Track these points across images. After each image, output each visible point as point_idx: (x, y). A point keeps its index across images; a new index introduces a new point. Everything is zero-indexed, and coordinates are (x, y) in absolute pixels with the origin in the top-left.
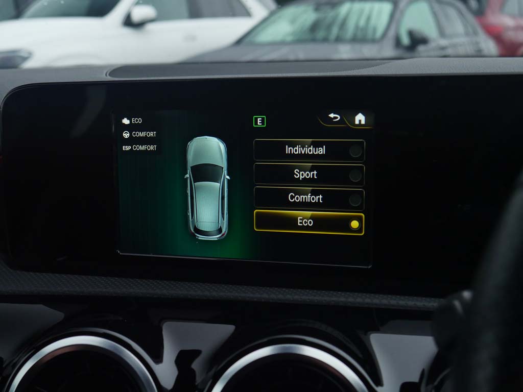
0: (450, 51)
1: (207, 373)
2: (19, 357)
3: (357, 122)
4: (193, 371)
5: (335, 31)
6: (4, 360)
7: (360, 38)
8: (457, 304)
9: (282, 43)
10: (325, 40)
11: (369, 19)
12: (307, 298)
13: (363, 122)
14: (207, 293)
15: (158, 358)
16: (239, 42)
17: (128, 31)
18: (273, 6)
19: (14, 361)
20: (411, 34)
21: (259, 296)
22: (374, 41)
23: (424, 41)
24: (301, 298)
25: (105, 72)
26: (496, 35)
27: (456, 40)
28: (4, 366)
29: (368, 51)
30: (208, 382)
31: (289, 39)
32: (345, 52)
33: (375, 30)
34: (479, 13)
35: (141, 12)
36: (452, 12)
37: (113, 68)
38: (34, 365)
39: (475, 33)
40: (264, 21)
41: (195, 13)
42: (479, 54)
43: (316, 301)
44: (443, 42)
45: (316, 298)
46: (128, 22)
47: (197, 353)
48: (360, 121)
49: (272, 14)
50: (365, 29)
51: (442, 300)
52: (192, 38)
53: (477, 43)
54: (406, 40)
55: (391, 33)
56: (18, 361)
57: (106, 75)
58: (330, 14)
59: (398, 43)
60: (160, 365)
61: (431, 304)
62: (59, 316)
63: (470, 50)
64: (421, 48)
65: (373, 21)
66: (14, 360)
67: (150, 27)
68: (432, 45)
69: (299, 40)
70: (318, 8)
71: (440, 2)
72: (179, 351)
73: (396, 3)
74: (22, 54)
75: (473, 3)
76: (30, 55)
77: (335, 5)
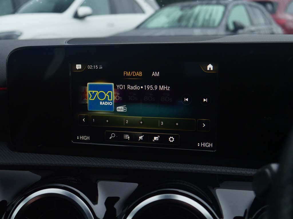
1: (123, 210)
2: (16, 200)
3: (208, 69)
4: (115, 209)
5: (192, 21)
6: (8, 202)
7: (206, 25)
8: (267, 171)
9: (162, 28)
10: (186, 27)
11: (211, 15)
13: (212, 69)
14: (122, 165)
15: (95, 202)
16: (138, 27)
17: (76, 21)
18: (157, 7)
19: (13, 203)
20: (235, 24)
21: (152, 167)
22: (214, 27)
23: (241, 27)
25: (65, 41)
26: (283, 25)
27: (260, 27)
28: (7, 205)
29: (210, 32)
30: (123, 215)
31: (166, 26)
32: (197, 32)
33: (214, 21)
34: (273, 12)
35: (83, 11)
36: (258, 12)
38: (24, 205)
39: (270, 23)
40: (152, 16)
41: (113, 11)
42: (273, 33)
43: (185, 170)
44: (253, 28)
45: (184, 168)
46: (76, 16)
47: (117, 199)
48: (210, 68)
49: (156, 12)
50: (209, 20)
52: (112, 25)
53: (272, 29)
54: (231, 27)
55: (224, 23)
56: (15, 202)
57: (66, 43)
58: (189, 12)
59: (227, 28)
60: (96, 206)
61: (252, 172)
62: (38, 177)
64: (240, 31)
65: (213, 16)
66: (13, 202)
67: (88, 19)
68: (246, 30)
69: (171, 26)
70: (182, 9)
71: (250, 6)
72: (107, 198)
73: (226, 6)
74: (17, 34)
75: (269, 6)
76: (21, 34)
77: (192, 7)
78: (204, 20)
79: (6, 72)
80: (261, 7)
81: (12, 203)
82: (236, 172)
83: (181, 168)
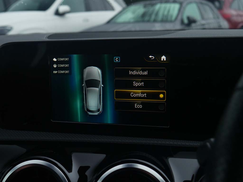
0: (206, 26)
1: (93, 177)
3: (162, 60)
5: (153, 17)
8: (208, 144)
9: (128, 23)
10: (149, 21)
11: (169, 11)
14: (93, 140)
15: (70, 170)
16: (109, 22)
17: (57, 18)
18: (124, 5)
20: (188, 18)
21: (117, 141)
22: (171, 21)
23: (194, 21)
24: (136, 142)
25: (46, 36)
26: (228, 18)
29: (168, 26)
31: (132, 20)
32: (158, 27)
34: (220, 9)
35: (63, 8)
36: (207, 8)
37: (49, 35)
39: (218, 18)
40: (120, 13)
41: (88, 9)
42: (220, 28)
44: (203, 22)
45: (143, 141)
46: (57, 13)
47: (88, 167)
48: (164, 59)
49: (124, 9)
50: (167, 16)
51: (202, 142)
52: (87, 20)
53: (219, 22)
54: (186, 21)
55: (179, 18)
57: (46, 38)
58: (151, 9)
59: (182, 22)
60: (71, 173)
62: (24, 150)
63: (216, 26)
64: (193, 25)
65: (171, 12)
66: (3, 171)
67: (68, 15)
68: (198, 23)
69: (136, 21)
70: (145, 6)
71: (201, 3)
72: (79, 167)
73: (181, 4)
74: (7, 28)
75: (217, 4)
76: (10, 29)
77: (153, 5)
78: (163, 15)
80: (211, 4)
81: (1, 172)
83: (141, 141)
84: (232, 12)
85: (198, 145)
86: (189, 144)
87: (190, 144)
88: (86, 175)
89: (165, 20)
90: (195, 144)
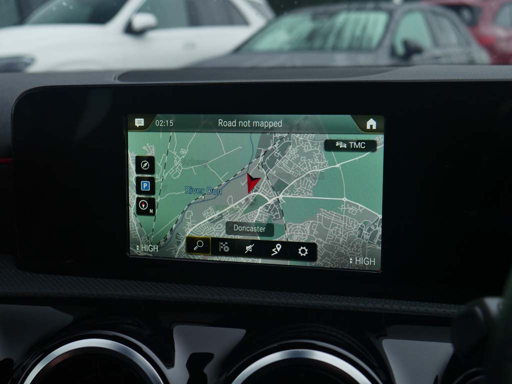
0: (443, 60)
1: (219, 377)
2: (30, 358)
3: (368, 127)
5: (331, 41)
6: (16, 363)
7: (356, 47)
8: (478, 310)
9: (279, 52)
10: (322, 49)
11: (364, 28)
12: (317, 302)
13: (374, 128)
14: (225, 298)
15: (170, 363)
16: (238, 50)
17: (128, 40)
18: (270, 14)
19: (24, 364)
20: (406, 44)
22: (369, 50)
23: (418, 51)
24: (311, 303)
25: (113, 76)
26: (488, 45)
27: (449, 50)
28: (14, 368)
29: (364, 60)
31: (287, 47)
32: (341, 60)
33: (370, 40)
34: (473, 24)
35: (142, 20)
36: (446, 23)
37: (120, 73)
38: (43, 369)
39: (468, 44)
40: (261, 32)
41: (194, 20)
42: (472, 62)
43: (328, 306)
44: (438, 52)
46: (129, 30)
47: (209, 357)
48: (371, 126)
49: (269, 23)
50: (361, 38)
51: (462, 306)
52: (191, 46)
53: (470, 53)
54: (400, 50)
55: (387, 43)
56: (28, 363)
57: (115, 79)
58: (326, 23)
59: (393, 52)
60: (172, 370)
61: (452, 310)
62: (68, 318)
63: (464, 59)
64: (416, 58)
65: (369, 31)
66: (24, 362)
67: (152, 35)
68: (426, 55)
69: (296, 48)
70: (315, 17)
71: (434, 13)
72: (190, 354)
73: (391, 13)
74: (25, 60)
75: (466, 14)
76: (31, 61)
77: (332, 15)
78: (353, 37)
79: (10, 130)
80: (452, 15)
81: (21, 364)
82: (418, 309)
83: (320, 302)
84: (497, 32)
85: (453, 312)
86: (425, 309)
87: (435, 310)
88: (205, 374)
89: (357, 47)
90: (447, 311)
